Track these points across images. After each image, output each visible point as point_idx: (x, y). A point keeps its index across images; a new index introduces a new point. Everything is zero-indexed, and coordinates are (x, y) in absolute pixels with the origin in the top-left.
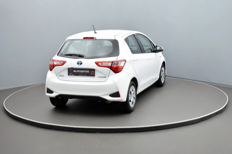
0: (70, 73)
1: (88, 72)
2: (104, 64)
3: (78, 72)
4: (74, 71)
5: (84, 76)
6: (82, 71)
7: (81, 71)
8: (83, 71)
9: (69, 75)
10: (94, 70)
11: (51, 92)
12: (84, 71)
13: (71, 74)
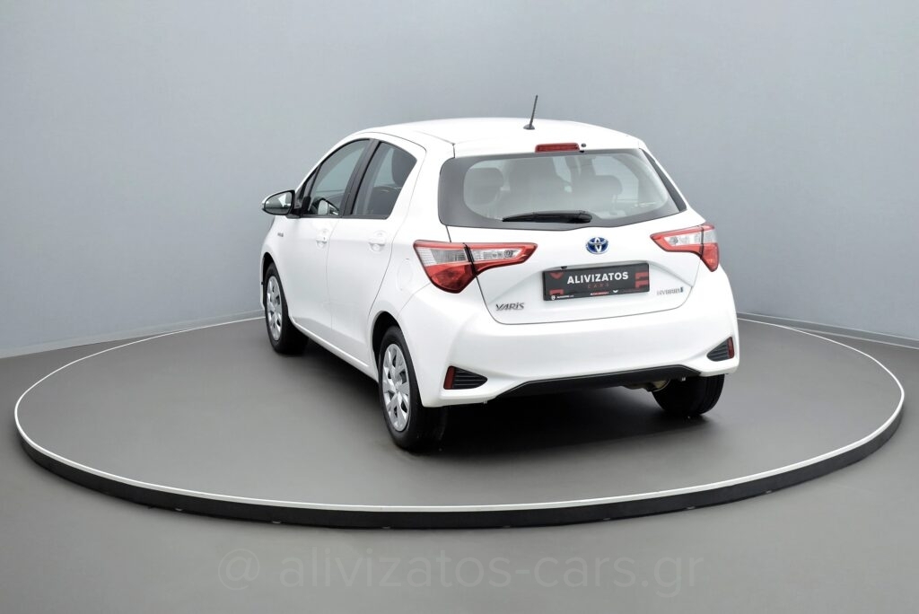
0: (551, 292)
1: (626, 276)
2: (682, 241)
3: (587, 281)
4: (571, 280)
5: (611, 293)
6: (601, 278)
7: (599, 275)
8: (605, 278)
9: (547, 297)
10: (644, 266)
11: (477, 380)
12: (611, 274)
13: (556, 295)
